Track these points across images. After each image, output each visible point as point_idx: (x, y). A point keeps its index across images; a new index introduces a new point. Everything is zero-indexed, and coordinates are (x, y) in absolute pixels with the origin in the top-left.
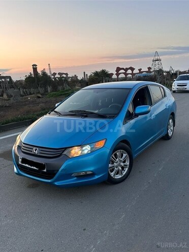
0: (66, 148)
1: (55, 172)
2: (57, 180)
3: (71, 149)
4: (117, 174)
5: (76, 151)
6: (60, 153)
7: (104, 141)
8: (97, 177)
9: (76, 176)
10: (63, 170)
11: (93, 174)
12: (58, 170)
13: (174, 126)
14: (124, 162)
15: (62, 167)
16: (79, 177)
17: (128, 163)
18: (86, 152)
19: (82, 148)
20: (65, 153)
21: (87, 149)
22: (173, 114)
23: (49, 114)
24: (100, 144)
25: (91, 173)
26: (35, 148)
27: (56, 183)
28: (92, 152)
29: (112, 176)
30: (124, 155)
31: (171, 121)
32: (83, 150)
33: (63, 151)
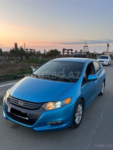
0: (43, 103)
1: (35, 120)
2: (37, 126)
3: (47, 103)
5: (50, 106)
6: (39, 106)
7: (70, 99)
8: (64, 125)
9: (50, 124)
10: (40, 119)
12: (37, 120)
13: (104, 87)
16: (52, 125)
18: (58, 106)
19: (55, 103)
20: (43, 106)
21: (59, 104)
22: (105, 80)
23: (29, 76)
24: (67, 101)
25: (61, 122)
26: (20, 101)
27: (35, 129)
28: (62, 106)
30: (80, 107)
31: (103, 84)
32: (56, 105)
33: (42, 105)
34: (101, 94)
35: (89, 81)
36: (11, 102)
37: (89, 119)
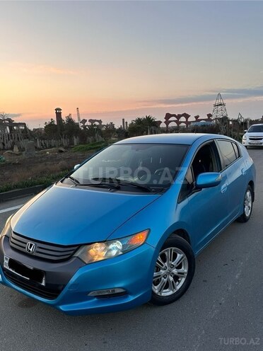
0: (80, 246)
1: (60, 288)
2: (64, 302)
3: (89, 246)
4: (166, 288)
5: (98, 252)
6: (69, 253)
7: (145, 234)
8: (131, 298)
9: (95, 297)
10: (72, 285)
11: (125, 293)
12: (65, 286)
13: (253, 200)
14: (179, 267)
15: (73, 280)
16: (102, 298)
17: (184, 270)
18: (114, 253)
19: (108, 245)
20: (78, 254)
21: (116, 248)
22: (251, 184)
23: (62, 182)
24: (140, 238)
25: (122, 291)
26: (29, 243)
27: (61, 308)
28: (125, 252)
29: (157, 292)
30: (178, 255)
31: (248, 193)
32: (110, 250)
33: (76, 251)
34: (243, 219)
35: (199, 188)
36: (11, 244)
37: (206, 281)
